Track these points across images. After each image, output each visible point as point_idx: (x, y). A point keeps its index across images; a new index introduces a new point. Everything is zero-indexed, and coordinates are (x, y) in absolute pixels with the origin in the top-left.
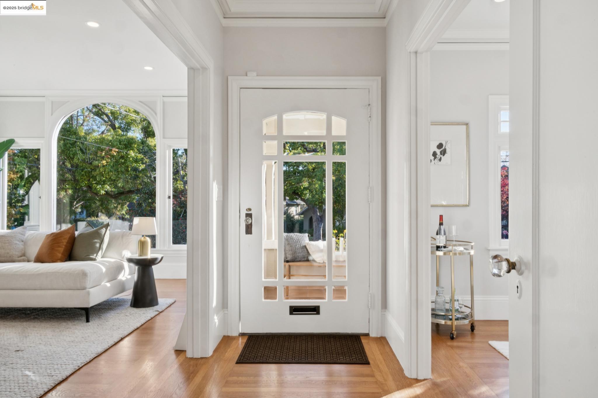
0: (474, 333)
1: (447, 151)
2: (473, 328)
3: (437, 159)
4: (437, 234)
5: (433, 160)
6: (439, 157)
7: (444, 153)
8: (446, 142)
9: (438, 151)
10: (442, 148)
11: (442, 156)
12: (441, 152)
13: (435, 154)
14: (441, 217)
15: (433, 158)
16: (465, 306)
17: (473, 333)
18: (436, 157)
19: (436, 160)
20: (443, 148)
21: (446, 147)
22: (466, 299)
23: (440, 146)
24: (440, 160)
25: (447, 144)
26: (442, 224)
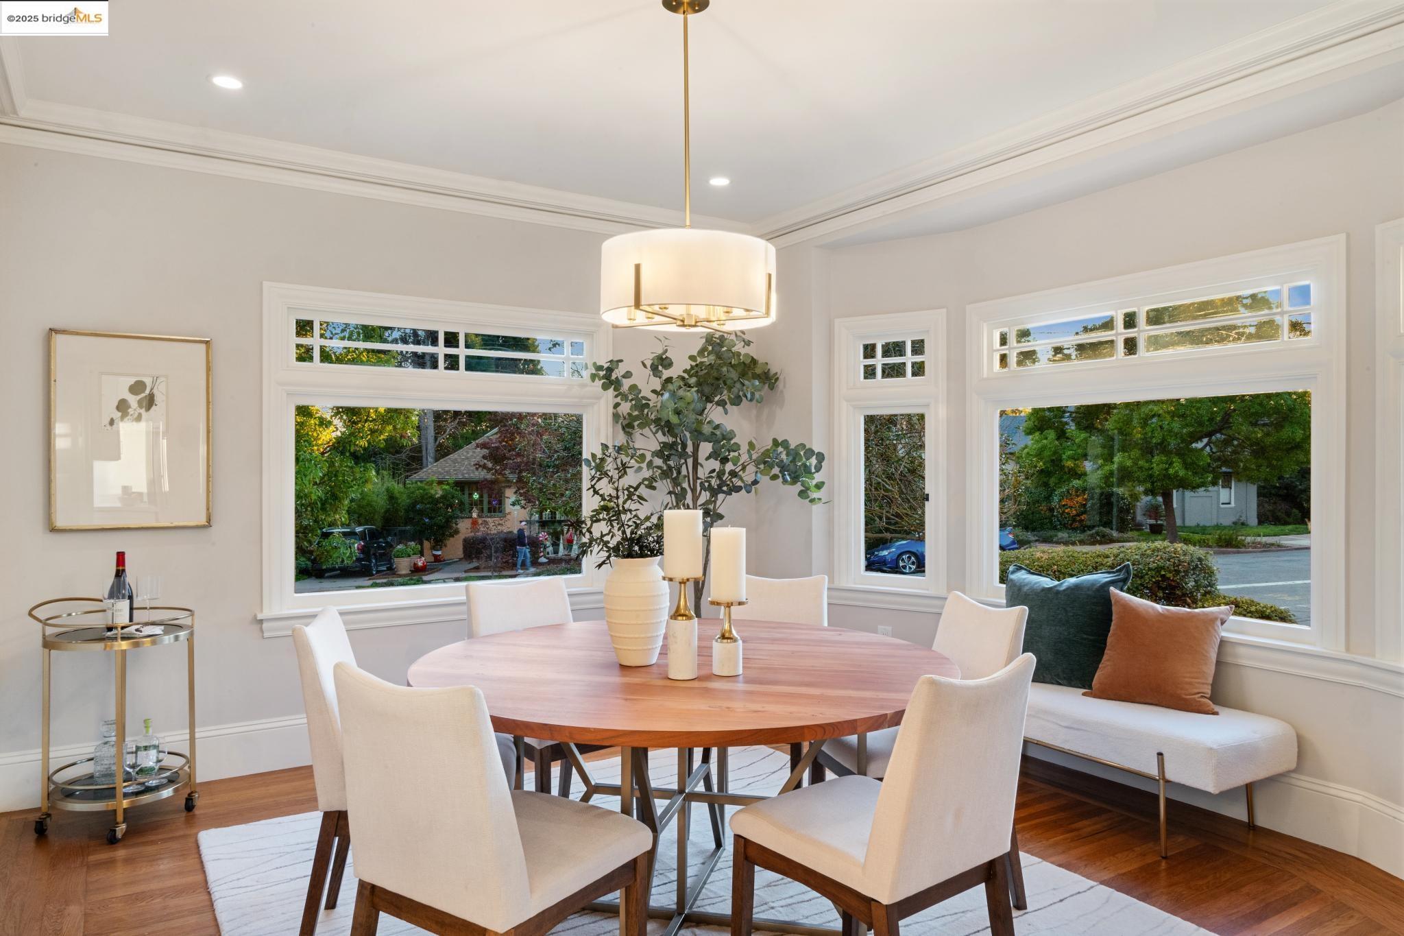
0: (194, 815)
1: (159, 398)
2: (189, 806)
3: (129, 417)
5: (118, 421)
6: (134, 413)
7: (148, 403)
8: (155, 379)
9: (133, 400)
10: (143, 391)
11: (143, 411)
12: (140, 403)
13: (122, 406)
14: (121, 558)
15: (119, 414)
16: (169, 753)
17: (191, 814)
18: (128, 413)
19: (126, 420)
20: (147, 392)
21: (155, 391)
22: (176, 738)
23: (137, 388)
24: (138, 420)
25: (157, 383)
26: (120, 573)
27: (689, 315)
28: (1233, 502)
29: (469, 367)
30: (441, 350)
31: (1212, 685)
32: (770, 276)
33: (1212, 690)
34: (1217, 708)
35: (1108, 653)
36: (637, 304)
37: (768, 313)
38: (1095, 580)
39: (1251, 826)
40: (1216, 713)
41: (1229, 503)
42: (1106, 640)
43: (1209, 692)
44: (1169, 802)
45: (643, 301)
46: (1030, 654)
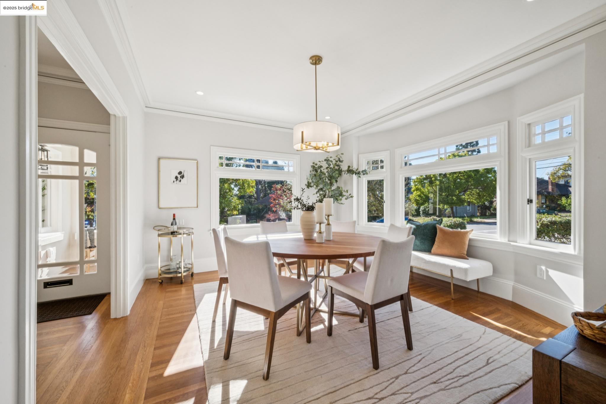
0: (193, 280)
1: (185, 176)
2: (192, 277)
4: (172, 225)
5: (175, 181)
6: (179, 179)
7: (183, 177)
8: (184, 171)
9: (179, 176)
11: (181, 179)
12: (181, 177)
13: (176, 178)
14: (174, 215)
15: (176, 180)
19: (177, 181)
20: (182, 174)
21: (184, 174)
23: (180, 173)
24: (180, 181)
26: (174, 219)
27: (317, 146)
28: (471, 210)
29: (263, 168)
30: (255, 164)
31: (467, 251)
32: (339, 134)
33: (467, 253)
34: (468, 258)
35: (436, 243)
36: (302, 142)
37: (338, 144)
38: (433, 223)
39: (478, 292)
40: (468, 259)
41: (470, 210)
42: (435, 239)
43: (466, 253)
44: (454, 284)
45: (304, 141)
46: (413, 236)
